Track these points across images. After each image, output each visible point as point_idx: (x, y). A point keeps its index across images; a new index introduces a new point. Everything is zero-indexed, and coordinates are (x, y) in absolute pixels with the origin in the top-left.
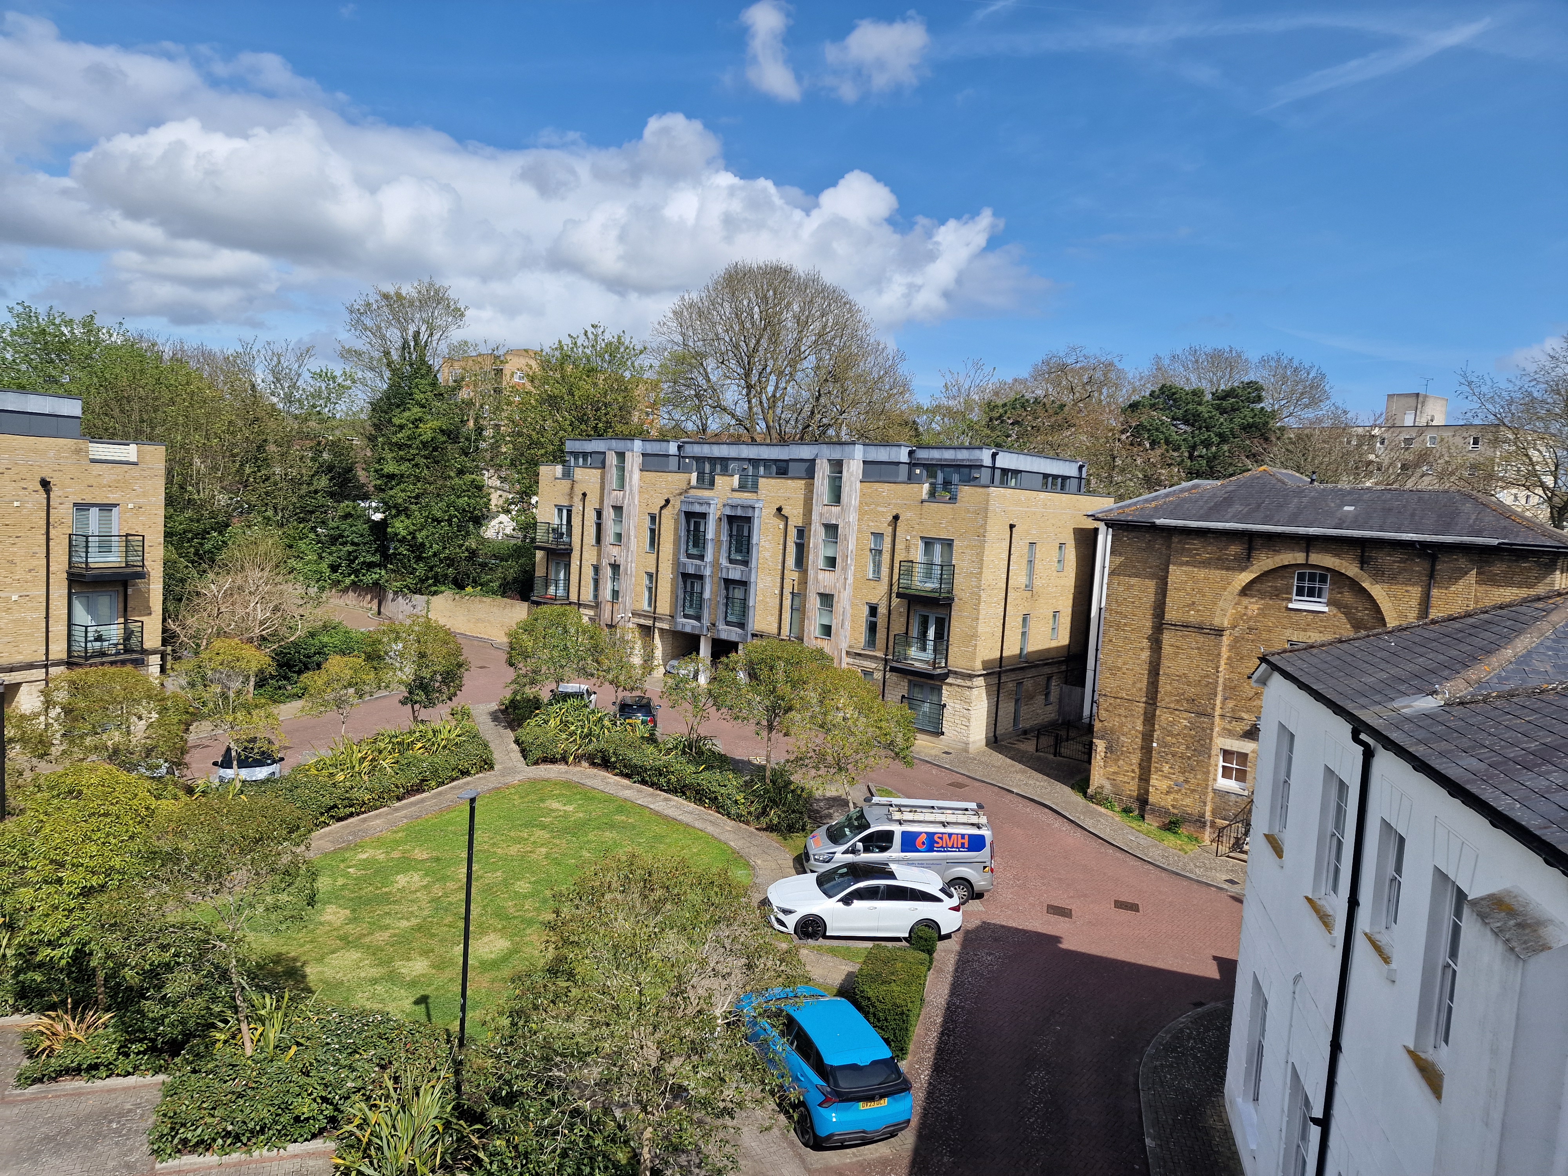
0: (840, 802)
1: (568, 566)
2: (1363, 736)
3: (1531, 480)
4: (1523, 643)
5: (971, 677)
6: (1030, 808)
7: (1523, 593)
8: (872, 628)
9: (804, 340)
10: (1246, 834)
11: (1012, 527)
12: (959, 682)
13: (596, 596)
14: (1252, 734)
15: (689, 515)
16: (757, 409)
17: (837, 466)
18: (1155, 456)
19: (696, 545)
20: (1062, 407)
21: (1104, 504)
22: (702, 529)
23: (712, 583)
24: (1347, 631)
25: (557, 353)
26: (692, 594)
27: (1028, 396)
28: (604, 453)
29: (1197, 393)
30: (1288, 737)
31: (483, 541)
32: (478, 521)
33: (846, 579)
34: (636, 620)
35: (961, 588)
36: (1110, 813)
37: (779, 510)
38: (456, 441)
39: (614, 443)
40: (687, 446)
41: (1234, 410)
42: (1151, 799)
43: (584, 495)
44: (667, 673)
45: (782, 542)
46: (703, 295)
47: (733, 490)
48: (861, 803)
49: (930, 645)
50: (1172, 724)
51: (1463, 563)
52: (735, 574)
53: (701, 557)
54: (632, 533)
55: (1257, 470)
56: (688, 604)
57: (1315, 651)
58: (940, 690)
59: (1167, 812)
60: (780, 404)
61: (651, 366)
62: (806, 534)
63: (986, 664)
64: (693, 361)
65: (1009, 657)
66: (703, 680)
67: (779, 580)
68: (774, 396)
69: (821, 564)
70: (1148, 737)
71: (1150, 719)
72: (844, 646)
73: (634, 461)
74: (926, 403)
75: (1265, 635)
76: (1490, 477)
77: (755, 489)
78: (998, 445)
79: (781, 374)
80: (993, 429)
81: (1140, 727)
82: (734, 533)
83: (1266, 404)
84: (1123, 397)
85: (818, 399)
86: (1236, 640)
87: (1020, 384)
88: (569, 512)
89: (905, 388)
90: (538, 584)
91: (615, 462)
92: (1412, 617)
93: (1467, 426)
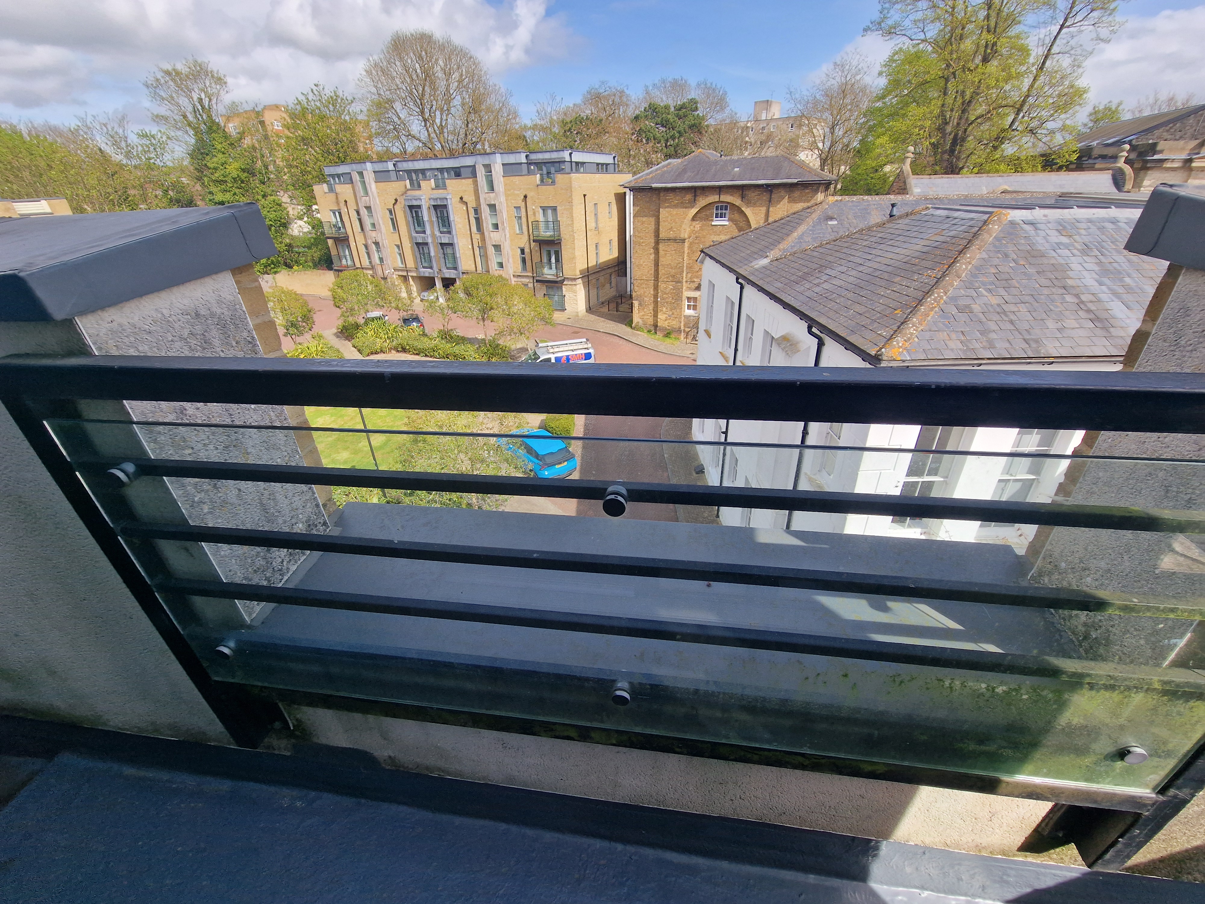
0: (524, 350)
1: (349, 247)
2: (740, 280)
3: (813, 146)
4: (802, 229)
5: (575, 279)
6: (609, 337)
7: (805, 205)
8: (524, 260)
9: (451, 85)
10: (697, 333)
11: (585, 196)
12: (570, 283)
13: (370, 262)
14: (698, 288)
15: (411, 207)
16: (433, 135)
17: (488, 168)
18: (649, 147)
19: (419, 225)
20: (601, 120)
21: (627, 178)
22: (420, 215)
23: (434, 246)
24: (736, 233)
25: (298, 107)
26: (424, 254)
27: (582, 115)
28: (350, 173)
29: (667, 107)
30: (712, 286)
31: (293, 238)
32: (285, 226)
33: (505, 235)
34: (397, 273)
35: (565, 234)
36: (642, 333)
37: (461, 198)
38: (254, 175)
39: (354, 166)
40: (398, 163)
41: (685, 116)
42: (659, 324)
43: (346, 201)
44: (422, 300)
45: (467, 217)
46: (382, 57)
47: (433, 189)
48: (534, 348)
49: (554, 266)
50: (666, 288)
51: (783, 193)
52: (445, 240)
53: (424, 232)
54: (381, 222)
55: (698, 152)
56: (423, 260)
57: (722, 244)
58: (562, 288)
59: (666, 329)
60: (445, 130)
61: (361, 111)
62: (479, 212)
63: (581, 272)
64: (387, 105)
65: (591, 267)
66: (441, 300)
67: (470, 240)
68: (441, 125)
69: (491, 228)
70: (656, 296)
71: (656, 288)
72: (511, 272)
73: (369, 177)
74: (529, 123)
75: (703, 240)
76: (797, 146)
77: (444, 187)
78: (571, 148)
79: (442, 110)
80: (567, 137)
81: (652, 292)
82: (439, 215)
83: (700, 112)
84: (631, 112)
85: (467, 126)
86: (691, 244)
87: (577, 107)
88: (340, 213)
89: (516, 115)
90: (335, 260)
91: (358, 178)
92: (762, 222)
93: (788, 118)
